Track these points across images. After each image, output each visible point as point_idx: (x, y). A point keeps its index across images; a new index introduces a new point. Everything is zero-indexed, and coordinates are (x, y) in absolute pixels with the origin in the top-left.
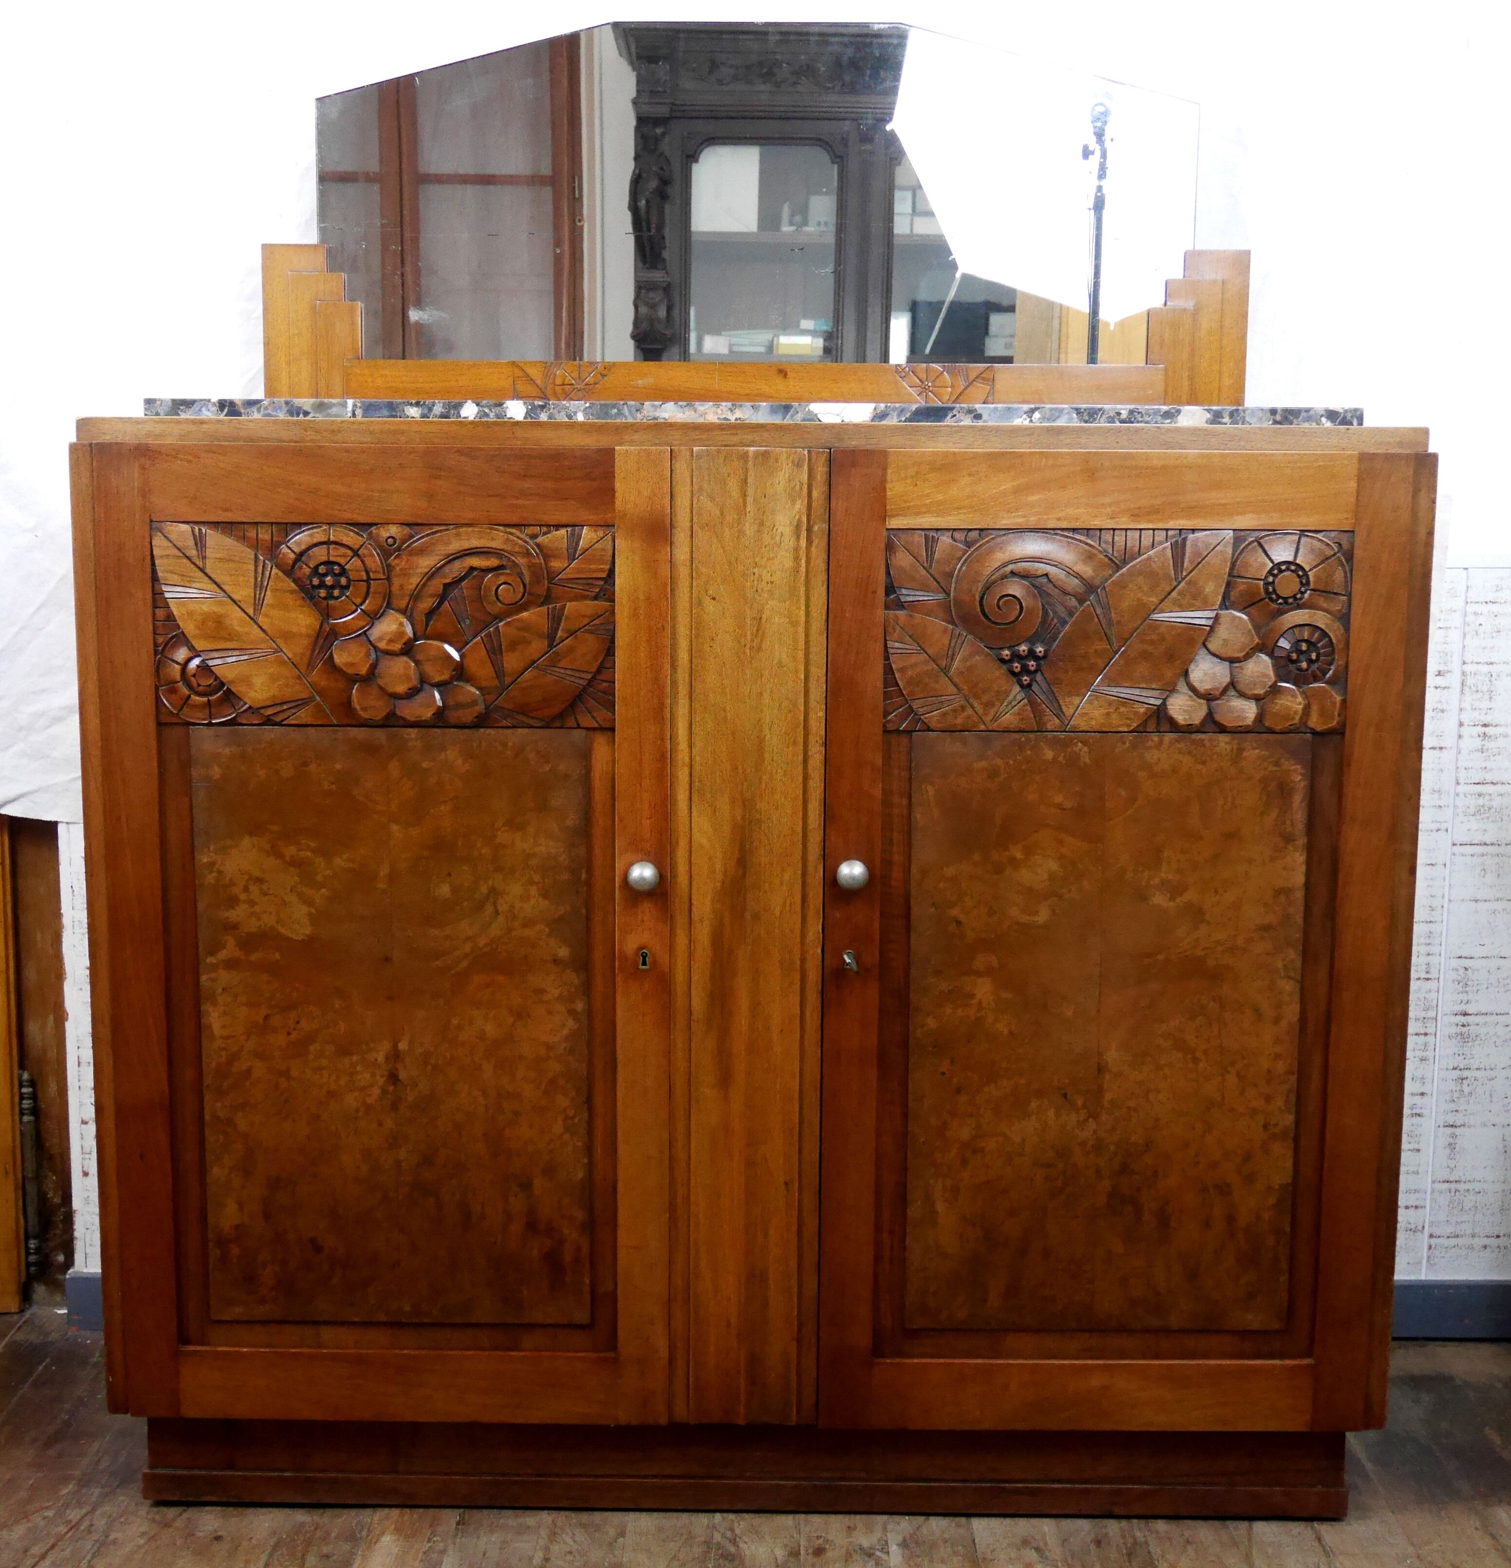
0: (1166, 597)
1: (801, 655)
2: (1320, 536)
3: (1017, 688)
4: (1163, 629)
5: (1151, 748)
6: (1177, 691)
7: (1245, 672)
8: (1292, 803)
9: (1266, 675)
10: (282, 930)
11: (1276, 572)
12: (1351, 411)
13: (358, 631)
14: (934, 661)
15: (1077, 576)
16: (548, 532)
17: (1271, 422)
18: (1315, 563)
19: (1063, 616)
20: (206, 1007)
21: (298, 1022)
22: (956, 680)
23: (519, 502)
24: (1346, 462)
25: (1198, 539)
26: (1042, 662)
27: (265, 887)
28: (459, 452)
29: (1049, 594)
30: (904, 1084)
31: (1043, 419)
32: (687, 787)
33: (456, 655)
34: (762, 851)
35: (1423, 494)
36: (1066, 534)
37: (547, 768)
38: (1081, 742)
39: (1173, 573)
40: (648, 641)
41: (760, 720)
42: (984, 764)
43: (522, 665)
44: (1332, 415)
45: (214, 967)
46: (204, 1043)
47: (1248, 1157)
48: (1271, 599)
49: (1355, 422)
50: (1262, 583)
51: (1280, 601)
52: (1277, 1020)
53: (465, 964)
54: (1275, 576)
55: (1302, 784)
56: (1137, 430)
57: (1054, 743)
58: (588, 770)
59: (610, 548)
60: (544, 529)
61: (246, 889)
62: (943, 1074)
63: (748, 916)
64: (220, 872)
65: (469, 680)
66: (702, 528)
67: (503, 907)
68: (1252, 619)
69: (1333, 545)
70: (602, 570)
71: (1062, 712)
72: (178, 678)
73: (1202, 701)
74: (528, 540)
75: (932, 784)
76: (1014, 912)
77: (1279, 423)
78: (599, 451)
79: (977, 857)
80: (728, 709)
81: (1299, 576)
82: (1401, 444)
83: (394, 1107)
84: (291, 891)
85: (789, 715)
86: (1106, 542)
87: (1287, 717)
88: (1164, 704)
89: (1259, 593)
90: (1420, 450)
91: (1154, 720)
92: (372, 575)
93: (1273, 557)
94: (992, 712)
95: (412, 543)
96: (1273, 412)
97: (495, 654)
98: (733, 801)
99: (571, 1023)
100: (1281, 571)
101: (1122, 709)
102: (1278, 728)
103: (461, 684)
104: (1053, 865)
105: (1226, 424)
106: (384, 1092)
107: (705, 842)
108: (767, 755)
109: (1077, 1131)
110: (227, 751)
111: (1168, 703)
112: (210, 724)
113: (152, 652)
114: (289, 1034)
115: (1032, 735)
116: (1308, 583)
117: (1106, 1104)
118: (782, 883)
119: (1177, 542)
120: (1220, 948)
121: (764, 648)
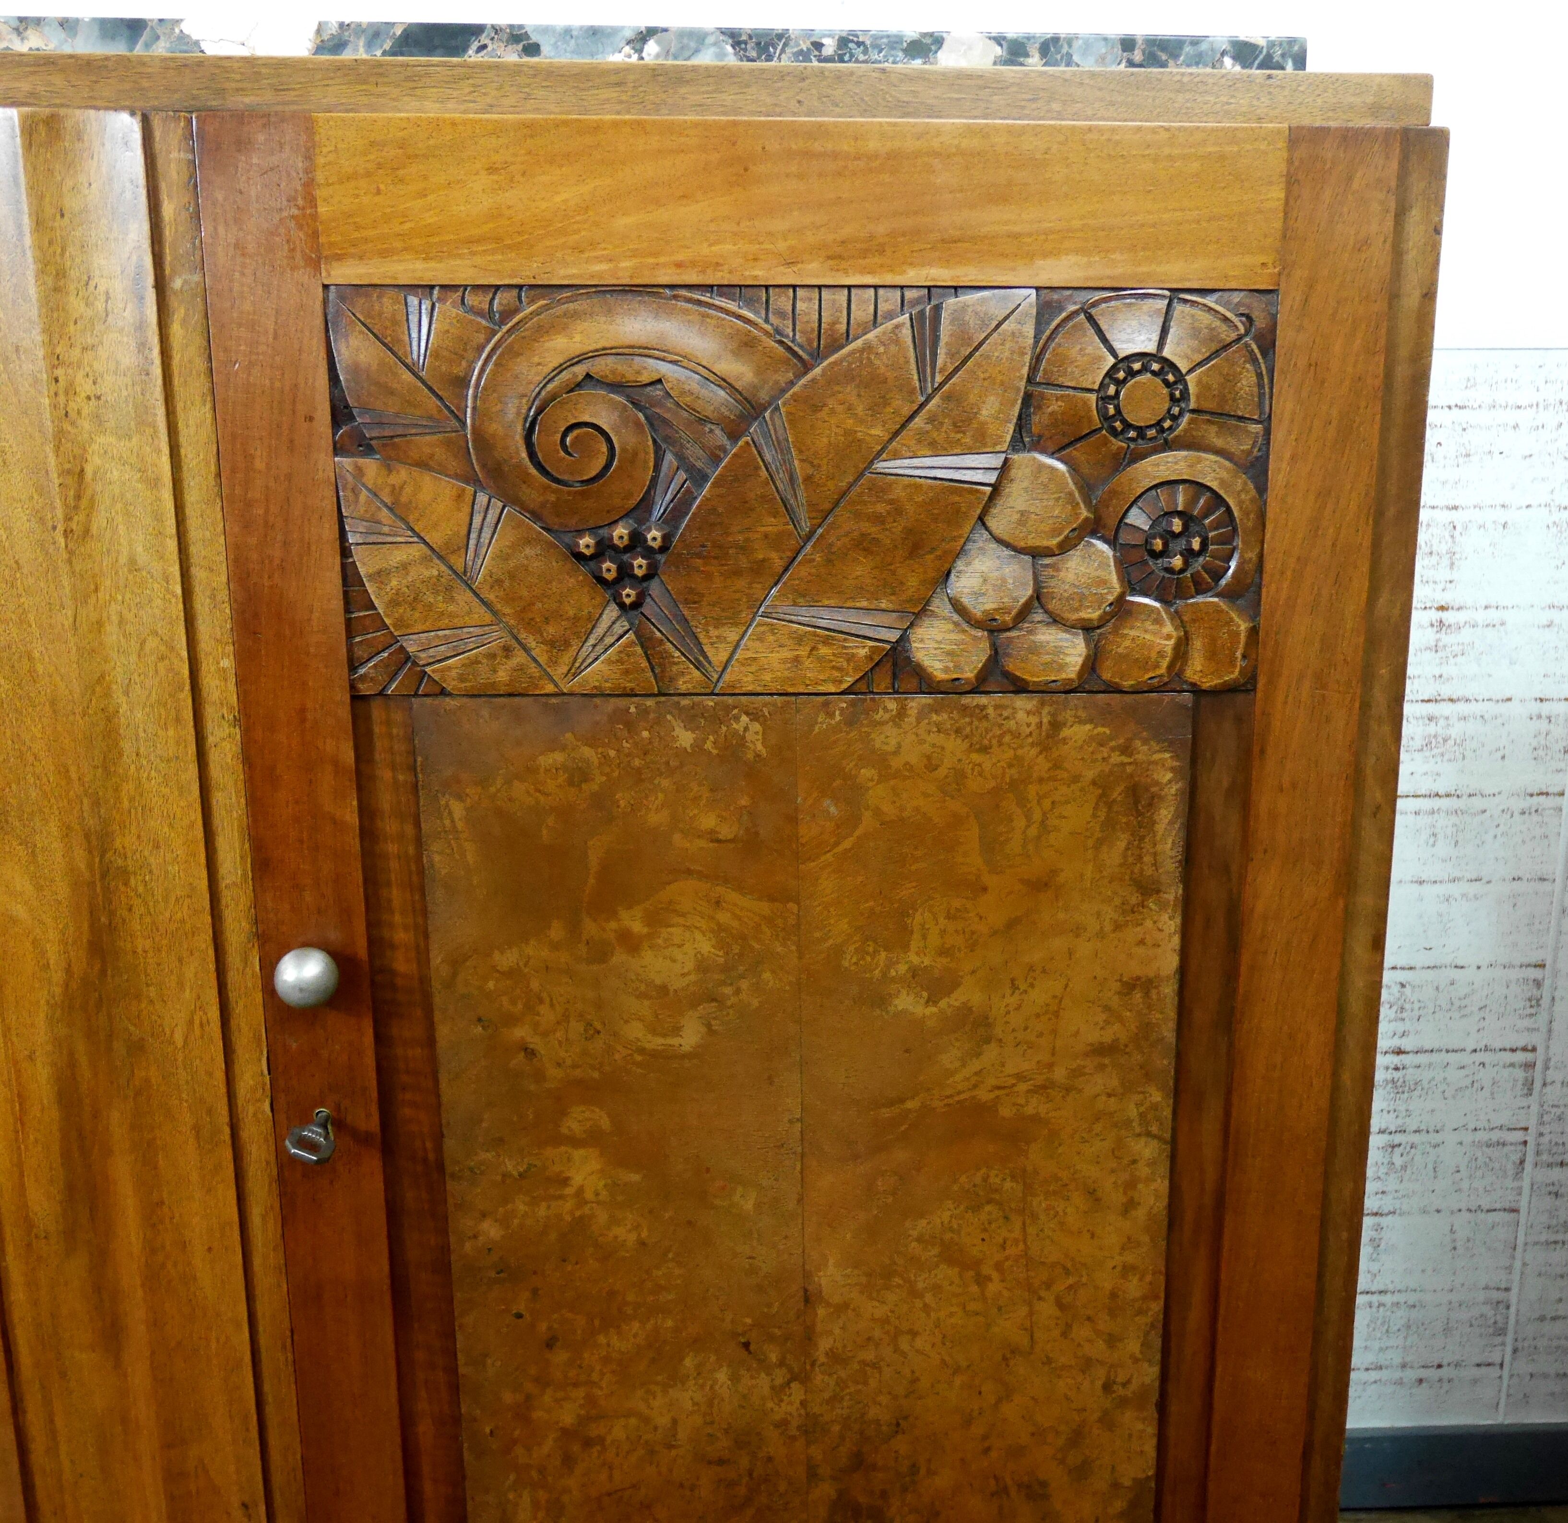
0: (903, 426)
1: (172, 545)
2: (1209, 301)
3: (612, 612)
4: (898, 492)
5: (883, 723)
6: (933, 615)
7: (1062, 574)
8: (1154, 823)
9: (1103, 582)
11: (1121, 375)
14: (440, 557)
15: (724, 382)
17: (1122, 63)
18: (1199, 358)
19: (699, 464)
22: (491, 596)
24: (1263, 146)
25: (965, 307)
26: (662, 558)
29: (665, 421)
30: (449, 1334)
35: (1415, 215)
36: (697, 296)
38: (747, 714)
39: (916, 377)
41: (102, 676)
42: (558, 757)
47: (1077, 1437)
48: (1114, 432)
49: (1289, 65)
50: (1093, 397)
51: (1132, 434)
52: (1130, 1206)
54: (1120, 383)
55: (1174, 789)
57: (690, 719)
62: (519, 1316)
68: (1074, 468)
69: (1236, 320)
71: (706, 657)
73: (979, 633)
75: (460, 797)
76: (635, 1031)
77: (1140, 62)
79: (557, 931)
80: (37, 655)
81: (1167, 384)
82: (1375, 110)
85: (161, 666)
86: (781, 314)
87: (1145, 664)
88: (904, 639)
89: (1090, 420)
90: (1412, 121)
91: (888, 666)
93: (1116, 345)
94: (566, 658)
96: (1127, 41)
98: (67, 831)
100: (1132, 374)
101: (824, 650)
102: (1127, 684)
104: (706, 946)
108: (127, 746)
109: (770, 1405)
111: (913, 637)
115: (650, 702)
116: (1185, 395)
117: (822, 1359)
118: (181, 985)
119: (922, 313)
120: (1023, 1087)
121: (94, 530)
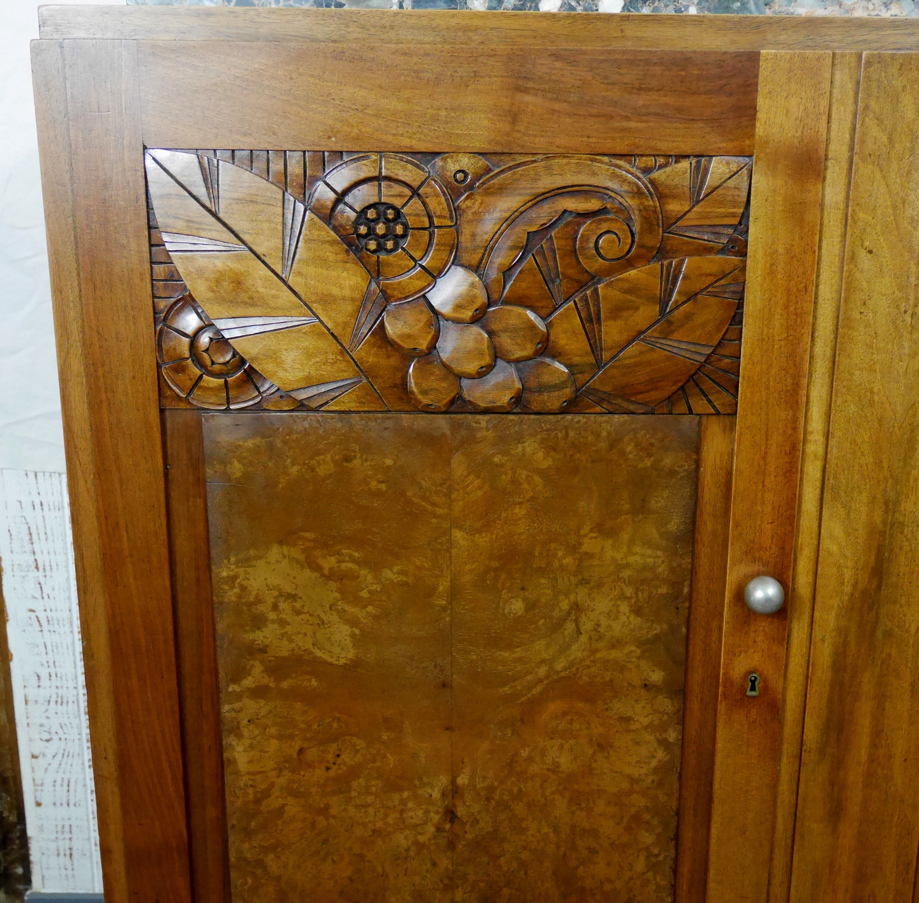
10: (319, 653)
13: (416, 293)
16: (666, 165)
20: (230, 740)
21: (338, 756)
23: (632, 125)
27: (298, 605)
28: (556, 56)
32: (818, 484)
33: (541, 326)
34: (902, 559)
37: (648, 462)
40: (787, 307)
43: (625, 337)
45: (239, 697)
46: (228, 779)
53: (539, 689)
58: (698, 464)
59: (745, 185)
60: (661, 160)
61: (275, 607)
63: (879, 634)
64: (243, 588)
65: (556, 355)
66: (864, 160)
67: (587, 625)
70: (733, 215)
72: (187, 354)
74: (640, 175)
78: (737, 55)
83: (451, 845)
84: (331, 608)
92: (436, 221)
95: (488, 180)
97: (590, 320)
99: (661, 754)
103: (548, 360)
106: (439, 829)
107: (834, 548)
110: (250, 443)
112: (228, 410)
113: (152, 320)
114: (328, 769)
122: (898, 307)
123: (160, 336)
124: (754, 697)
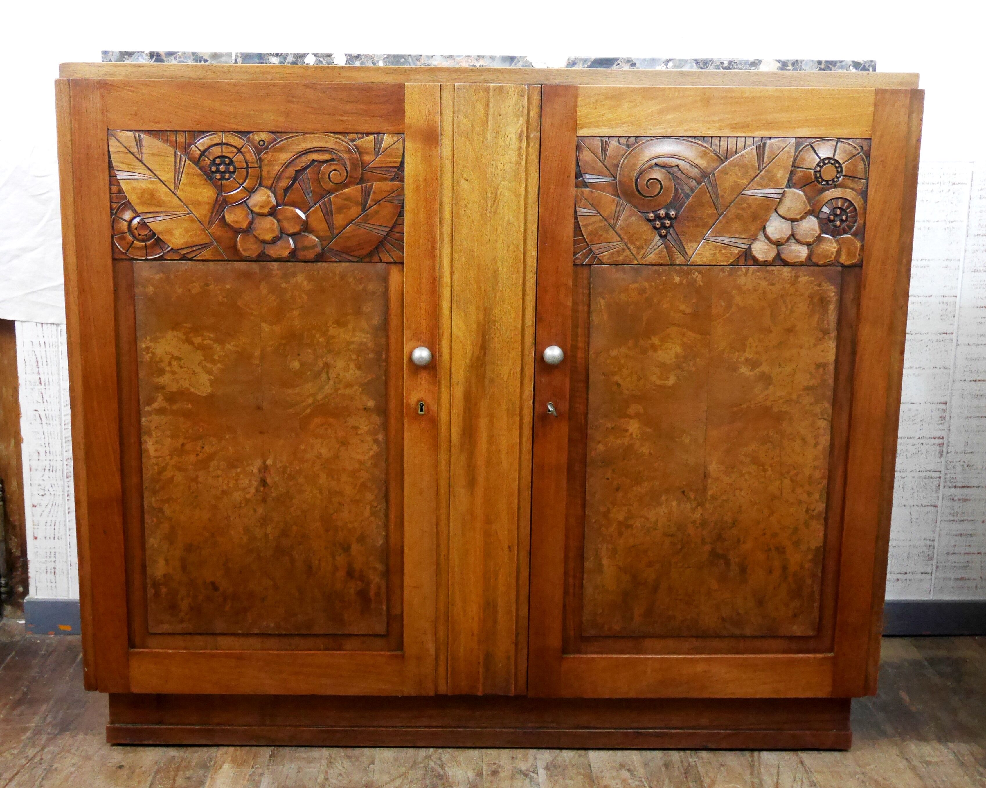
0: (753, 180)
1: (522, 216)
2: (849, 142)
3: (658, 238)
4: (750, 201)
5: (740, 276)
6: (758, 240)
7: (800, 227)
8: (828, 310)
9: (814, 230)
10: (192, 390)
11: (822, 164)
12: (868, 62)
13: (240, 200)
14: (606, 220)
15: (697, 166)
16: (363, 137)
17: (818, 69)
18: (846, 159)
19: (687, 192)
20: (145, 438)
21: (203, 448)
22: (619, 232)
23: (344, 118)
24: (867, 95)
25: (773, 143)
26: (674, 221)
27: (182, 363)
28: (306, 86)
29: (679, 179)
30: (584, 485)
31: (675, 66)
32: (449, 299)
33: (303, 216)
34: (496, 340)
35: (914, 115)
36: (690, 139)
37: (361, 287)
38: (697, 272)
39: (757, 165)
40: (426, 208)
41: (495, 257)
42: (636, 285)
43: (345, 223)
44: (856, 65)
45: (150, 413)
46: (144, 460)
47: (796, 530)
48: (819, 182)
49: (871, 69)
50: (813, 171)
51: (824, 183)
52: (816, 445)
53: (308, 411)
54: (821, 167)
55: (835, 299)
56: (736, 74)
57: (679, 272)
58: (387, 288)
59: (402, 148)
60: (360, 135)
61: (170, 364)
62: (608, 479)
63: (487, 380)
64: (153, 353)
65: (311, 232)
66: (460, 136)
67: (332, 375)
68: (806, 195)
69: (858, 147)
70: (396, 162)
71: (686, 253)
72: (126, 230)
73: (774, 246)
74: (350, 143)
75: (603, 298)
76: (654, 378)
77: (823, 70)
78: (394, 85)
79: (630, 343)
80: (475, 250)
81: (836, 167)
82: (901, 83)
83: (264, 500)
84: (199, 364)
85: (514, 254)
86: (716, 145)
87: (827, 256)
88: (750, 248)
89: (811, 178)
90: (913, 87)
91: (744, 257)
92: (249, 164)
93: (820, 155)
94: (642, 253)
95: (275, 144)
96: (820, 62)
97: (328, 214)
98: (478, 308)
99: (375, 448)
100: (825, 164)
101: (723, 251)
102: (821, 263)
103: (306, 234)
104: (678, 349)
105: (789, 70)
106: (257, 490)
107: (460, 334)
108: (500, 280)
109: (690, 515)
110: (157, 277)
111: (752, 247)
112: (147, 260)
113: (109, 213)
114: (197, 455)
115: (666, 267)
116: (842, 171)
117: (709, 498)
118: (508, 360)
119: (760, 145)
120: (781, 401)
121: (498, 212)
122: (483, 208)
123: (113, 222)
124: (423, 415)
